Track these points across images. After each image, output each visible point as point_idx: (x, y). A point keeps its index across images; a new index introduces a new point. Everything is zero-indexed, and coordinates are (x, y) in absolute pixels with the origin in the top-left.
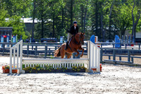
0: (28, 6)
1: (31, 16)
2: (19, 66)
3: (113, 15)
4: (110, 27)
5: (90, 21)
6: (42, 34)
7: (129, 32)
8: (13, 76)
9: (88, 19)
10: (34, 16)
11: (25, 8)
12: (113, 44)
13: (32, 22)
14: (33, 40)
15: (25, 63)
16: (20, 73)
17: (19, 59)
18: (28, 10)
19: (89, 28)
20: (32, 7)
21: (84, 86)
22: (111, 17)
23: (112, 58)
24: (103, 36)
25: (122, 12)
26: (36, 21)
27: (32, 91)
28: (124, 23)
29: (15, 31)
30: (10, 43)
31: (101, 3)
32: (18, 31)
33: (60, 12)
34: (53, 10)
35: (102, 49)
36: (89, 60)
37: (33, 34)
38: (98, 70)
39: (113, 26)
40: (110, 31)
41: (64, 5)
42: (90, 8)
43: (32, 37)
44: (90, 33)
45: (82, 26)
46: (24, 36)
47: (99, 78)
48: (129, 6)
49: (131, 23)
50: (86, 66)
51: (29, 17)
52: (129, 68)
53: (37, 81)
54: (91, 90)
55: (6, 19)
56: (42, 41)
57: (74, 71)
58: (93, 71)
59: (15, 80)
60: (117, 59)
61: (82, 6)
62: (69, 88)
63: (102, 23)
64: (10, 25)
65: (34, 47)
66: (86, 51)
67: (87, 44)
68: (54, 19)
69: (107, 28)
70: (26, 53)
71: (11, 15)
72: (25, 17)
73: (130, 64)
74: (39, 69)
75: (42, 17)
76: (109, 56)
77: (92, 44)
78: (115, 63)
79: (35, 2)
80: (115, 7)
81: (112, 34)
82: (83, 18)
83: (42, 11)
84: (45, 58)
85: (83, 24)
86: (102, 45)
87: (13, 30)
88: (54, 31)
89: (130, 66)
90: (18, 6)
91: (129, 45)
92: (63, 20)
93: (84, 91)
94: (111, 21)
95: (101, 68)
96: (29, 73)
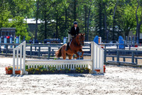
0: (31, 6)
1: (34, 17)
2: (22, 68)
3: (117, 15)
4: (114, 28)
5: (93, 22)
6: (46, 35)
7: (133, 33)
8: (16, 77)
9: (91, 20)
10: (37, 17)
11: (28, 8)
12: (117, 45)
13: (35, 22)
14: (36, 41)
15: (28, 64)
16: (23, 74)
17: (23, 60)
18: (32, 10)
19: (93, 29)
20: (35, 8)
21: (87, 88)
22: (114, 18)
23: (116, 59)
24: (106, 37)
25: (126, 13)
26: (39, 22)
27: (35, 92)
28: (128, 24)
29: (19, 32)
30: (13, 44)
31: (104, 4)
32: (21, 31)
33: (63, 13)
34: (57, 11)
35: (105, 50)
36: (93, 61)
37: (36, 35)
38: (102, 71)
39: (116, 27)
40: (113, 32)
41: (67, 5)
42: (93, 8)
43: (35, 38)
44: (93, 34)
45: (85, 27)
46: (27, 36)
47: (102, 79)
48: (133, 7)
49: (135, 23)
50: (89, 67)
51: (32, 17)
52: (133, 69)
53: (40, 82)
54: (94, 91)
55: (9, 20)
56: (45, 42)
57: (77, 73)
58: (97, 73)
59: (18, 81)
60: (121, 60)
61: (85, 6)
62: (73, 89)
63: (106, 24)
64: (13, 26)
65: (38, 48)
66: (90, 52)
67: (90, 45)
68: (57, 20)
69: (111, 29)
70: (29, 54)
71: (14, 15)
72: (28, 18)
73: (134, 66)
74: (42, 70)
75: (45, 17)
76: (113, 57)
77: (96, 45)
78: (119, 65)
79: (38, 2)
80: (118, 7)
81: (116, 34)
82: (86, 19)
83: (46, 11)
84: (48, 59)
85: (87, 25)
86: (106, 45)
87: (16, 31)
88: (57, 32)
89: (134, 67)
90: (21, 6)
91: (133, 46)
92: (66, 21)
93: (88, 93)
94: (114, 22)
95: (105, 69)
96: (32, 74)
